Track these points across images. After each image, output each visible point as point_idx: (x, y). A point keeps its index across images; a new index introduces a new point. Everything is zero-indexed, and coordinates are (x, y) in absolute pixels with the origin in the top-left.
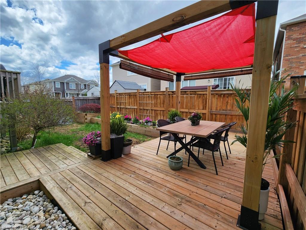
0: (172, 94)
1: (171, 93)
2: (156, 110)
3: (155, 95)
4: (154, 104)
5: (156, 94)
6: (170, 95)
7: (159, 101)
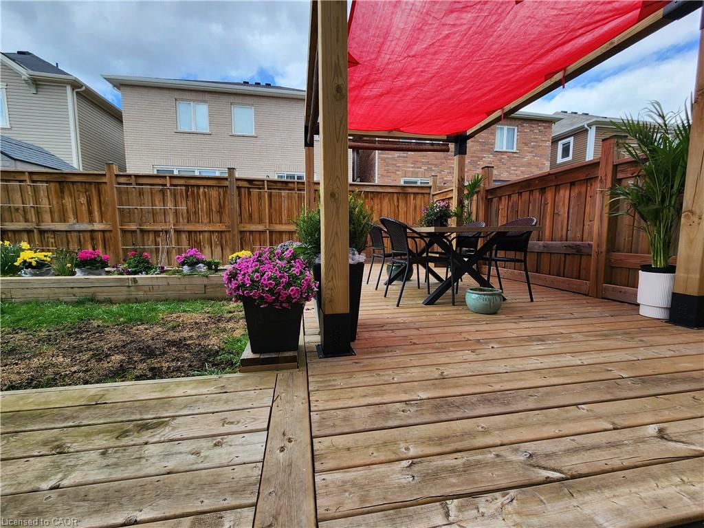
0: (249, 188)
1: (246, 184)
2: (195, 232)
3: (186, 186)
4: (185, 215)
5: (193, 186)
6: (243, 190)
7: (203, 204)
